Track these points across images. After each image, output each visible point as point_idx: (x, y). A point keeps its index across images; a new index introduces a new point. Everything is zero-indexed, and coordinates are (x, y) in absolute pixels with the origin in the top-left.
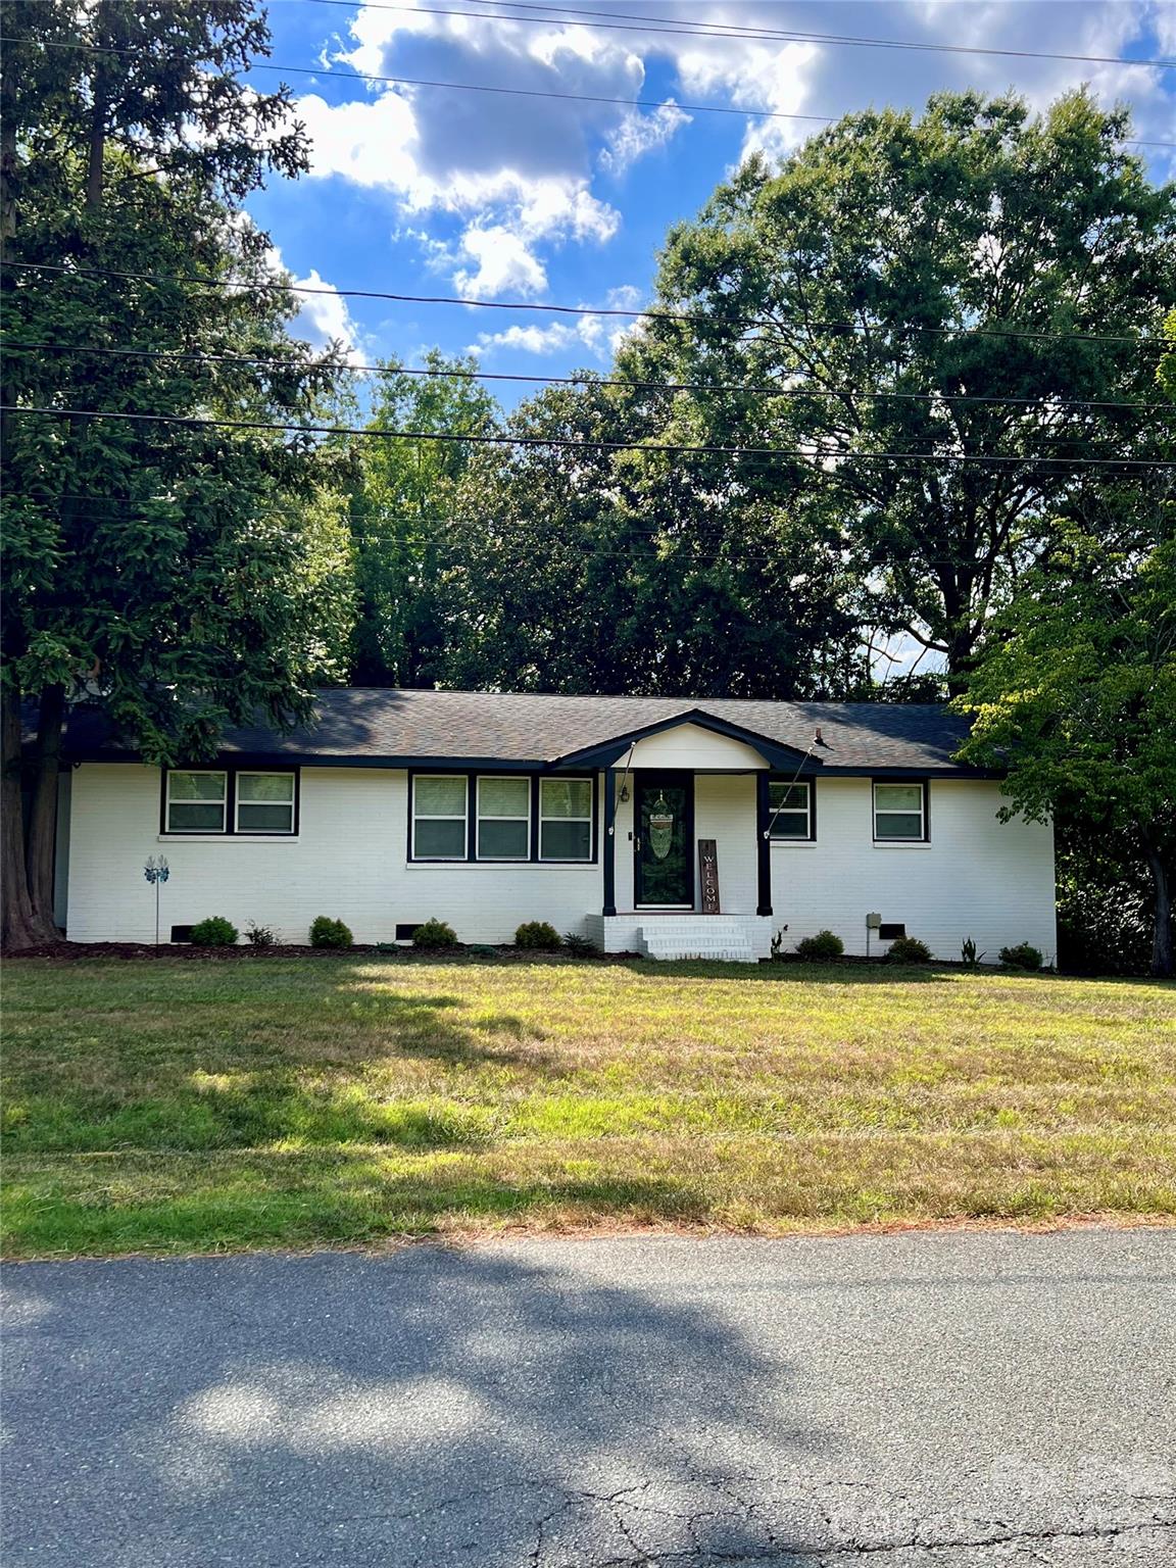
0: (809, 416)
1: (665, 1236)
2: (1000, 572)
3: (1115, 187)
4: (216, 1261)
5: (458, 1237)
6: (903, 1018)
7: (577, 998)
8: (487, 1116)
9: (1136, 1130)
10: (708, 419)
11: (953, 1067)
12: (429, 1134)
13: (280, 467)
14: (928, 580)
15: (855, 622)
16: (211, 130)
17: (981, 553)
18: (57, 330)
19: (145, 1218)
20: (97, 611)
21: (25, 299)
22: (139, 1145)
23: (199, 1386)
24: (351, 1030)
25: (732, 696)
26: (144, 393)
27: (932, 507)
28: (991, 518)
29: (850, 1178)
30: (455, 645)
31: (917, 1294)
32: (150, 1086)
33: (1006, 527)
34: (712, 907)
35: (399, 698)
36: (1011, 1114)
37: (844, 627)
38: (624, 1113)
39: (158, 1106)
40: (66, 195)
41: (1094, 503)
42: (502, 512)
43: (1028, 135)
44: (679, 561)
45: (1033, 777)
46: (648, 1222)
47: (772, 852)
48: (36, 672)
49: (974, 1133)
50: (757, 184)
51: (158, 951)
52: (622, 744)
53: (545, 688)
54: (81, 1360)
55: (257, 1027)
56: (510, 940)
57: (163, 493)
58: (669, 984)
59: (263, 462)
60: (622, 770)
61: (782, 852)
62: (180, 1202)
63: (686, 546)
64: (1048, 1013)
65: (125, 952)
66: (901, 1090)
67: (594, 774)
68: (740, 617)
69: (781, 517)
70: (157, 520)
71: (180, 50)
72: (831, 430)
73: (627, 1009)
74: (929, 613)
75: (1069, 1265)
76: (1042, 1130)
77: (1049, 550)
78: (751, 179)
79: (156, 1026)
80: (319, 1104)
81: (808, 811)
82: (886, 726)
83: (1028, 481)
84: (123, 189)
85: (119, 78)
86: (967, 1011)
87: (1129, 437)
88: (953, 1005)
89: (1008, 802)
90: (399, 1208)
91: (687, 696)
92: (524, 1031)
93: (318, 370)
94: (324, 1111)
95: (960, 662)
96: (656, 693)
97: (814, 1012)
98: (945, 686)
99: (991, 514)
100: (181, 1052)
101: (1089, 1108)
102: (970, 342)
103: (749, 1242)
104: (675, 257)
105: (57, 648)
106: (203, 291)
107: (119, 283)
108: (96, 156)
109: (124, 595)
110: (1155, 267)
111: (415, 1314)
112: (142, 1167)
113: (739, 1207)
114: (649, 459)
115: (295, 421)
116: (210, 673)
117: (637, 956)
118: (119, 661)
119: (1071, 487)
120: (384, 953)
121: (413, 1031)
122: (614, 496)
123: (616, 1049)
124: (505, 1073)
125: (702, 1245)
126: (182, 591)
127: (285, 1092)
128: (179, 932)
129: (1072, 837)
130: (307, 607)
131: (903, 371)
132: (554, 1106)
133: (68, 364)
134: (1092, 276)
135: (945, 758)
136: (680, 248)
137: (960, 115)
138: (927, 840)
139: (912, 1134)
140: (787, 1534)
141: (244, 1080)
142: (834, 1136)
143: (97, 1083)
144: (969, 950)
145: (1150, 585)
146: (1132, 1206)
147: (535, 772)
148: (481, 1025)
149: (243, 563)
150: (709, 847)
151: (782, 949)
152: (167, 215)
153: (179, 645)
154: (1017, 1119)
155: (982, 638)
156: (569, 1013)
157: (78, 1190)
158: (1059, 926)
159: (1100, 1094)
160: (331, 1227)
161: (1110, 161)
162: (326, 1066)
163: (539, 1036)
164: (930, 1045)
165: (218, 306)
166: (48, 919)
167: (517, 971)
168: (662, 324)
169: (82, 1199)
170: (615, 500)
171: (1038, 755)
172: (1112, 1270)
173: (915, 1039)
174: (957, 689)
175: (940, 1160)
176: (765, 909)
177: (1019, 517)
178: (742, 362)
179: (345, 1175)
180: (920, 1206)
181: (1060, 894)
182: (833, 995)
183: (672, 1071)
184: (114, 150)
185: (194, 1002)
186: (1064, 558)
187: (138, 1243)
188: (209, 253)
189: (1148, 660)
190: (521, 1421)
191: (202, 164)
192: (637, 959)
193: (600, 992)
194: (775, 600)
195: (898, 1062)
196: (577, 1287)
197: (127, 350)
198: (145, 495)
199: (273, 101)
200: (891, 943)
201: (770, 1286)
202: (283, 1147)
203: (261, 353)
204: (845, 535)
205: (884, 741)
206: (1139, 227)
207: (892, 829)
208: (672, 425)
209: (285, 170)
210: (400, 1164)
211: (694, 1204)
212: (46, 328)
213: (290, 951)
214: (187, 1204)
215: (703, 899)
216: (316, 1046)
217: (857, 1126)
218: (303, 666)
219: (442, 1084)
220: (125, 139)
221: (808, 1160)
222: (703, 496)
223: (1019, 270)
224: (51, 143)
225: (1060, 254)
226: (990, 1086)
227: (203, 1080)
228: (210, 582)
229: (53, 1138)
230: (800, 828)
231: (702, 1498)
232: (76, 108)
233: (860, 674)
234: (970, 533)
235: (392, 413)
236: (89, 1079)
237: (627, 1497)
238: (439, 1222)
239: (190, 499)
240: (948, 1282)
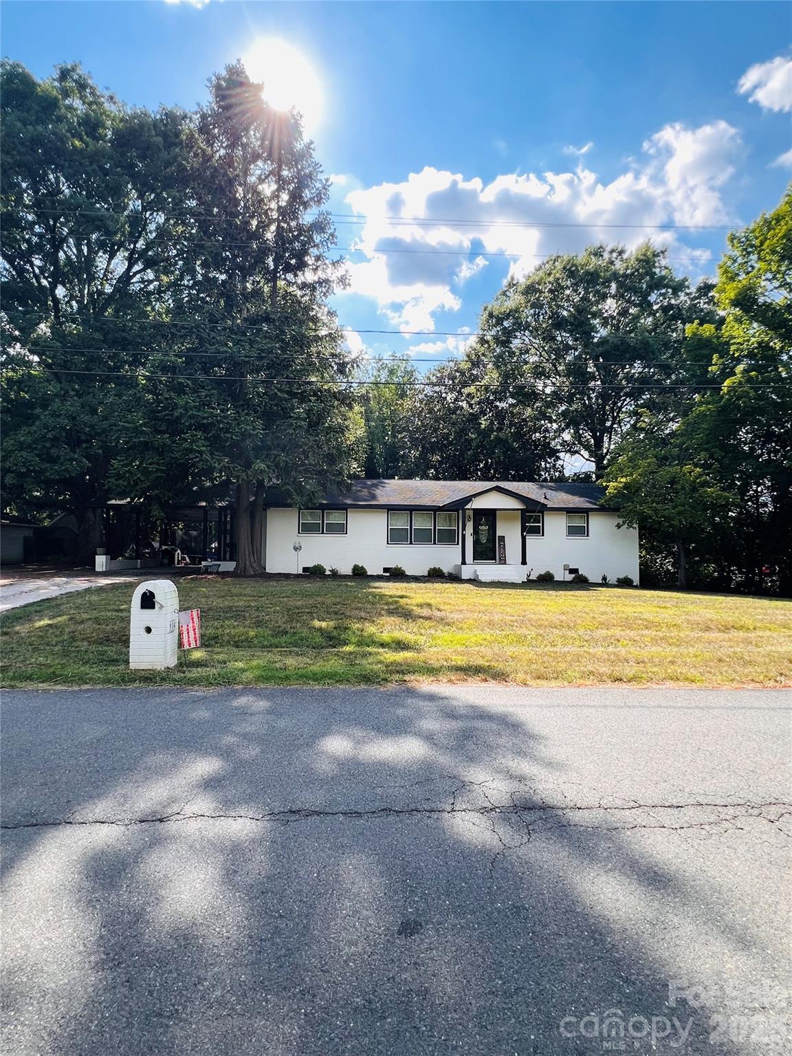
0: (539, 373)
1: (492, 685)
2: (616, 431)
3: (663, 278)
4: (327, 689)
5: (414, 684)
6: (580, 605)
7: (453, 596)
8: (422, 640)
9: (676, 649)
10: (500, 374)
11: (601, 624)
12: (400, 646)
13: (341, 398)
14: (588, 435)
15: (558, 451)
16: (315, 274)
17: (608, 424)
18: (261, 350)
19: (300, 673)
20: (276, 452)
21: (250, 339)
22: (296, 646)
23: (324, 735)
24: (369, 606)
25: (510, 481)
26: (292, 372)
27: (588, 406)
28: (612, 410)
29: (563, 666)
30: (403, 462)
31: (593, 710)
32: (298, 625)
33: (618, 413)
34: (503, 561)
35: (383, 483)
36: (625, 642)
37: (554, 453)
38: (473, 639)
39: (302, 632)
40: (264, 301)
41: (654, 402)
42: (421, 412)
43: (626, 259)
44: (490, 429)
45: (631, 511)
46: (486, 680)
47: (528, 541)
48: (255, 474)
49: (611, 649)
50: (514, 285)
51: (297, 576)
52: (468, 499)
53: (436, 478)
54: (282, 724)
55: (335, 604)
56: (426, 574)
57: (299, 408)
58: (488, 591)
59: (335, 396)
60: (469, 509)
61: (530, 540)
62: (312, 667)
63: (492, 423)
64: (637, 603)
65: (287, 576)
66: (581, 632)
67: (457, 511)
68: (513, 449)
69: (529, 412)
70: (296, 419)
71: (304, 245)
72: (548, 378)
73: (471, 600)
74: (587, 448)
75: (654, 702)
76: (638, 648)
77: (636, 422)
78: (512, 285)
79: (299, 603)
80: (359, 633)
81: (541, 525)
82: (572, 491)
83: (627, 395)
84: (284, 298)
85: (282, 257)
86: (605, 602)
87: (669, 377)
88: (600, 600)
89: (620, 521)
90: (391, 673)
91: (492, 481)
92: (434, 609)
93: (354, 361)
94: (361, 636)
95: (600, 466)
96: (480, 480)
97: (545, 602)
98: (594, 476)
99: (612, 408)
100: (308, 613)
101: (657, 640)
102: (603, 341)
103: (525, 689)
104: (486, 315)
105: (263, 466)
106: (313, 334)
107: (283, 332)
108: (275, 286)
109: (285, 446)
110: (680, 310)
111: (400, 712)
112: (298, 655)
113: (521, 676)
114: (478, 390)
115: (345, 380)
116: (316, 474)
117: (474, 580)
118: (284, 471)
119: (644, 397)
120: (379, 578)
121: (392, 607)
122: (464, 404)
123: (469, 615)
124: (427, 624)
125: (507, 690)
126: (306, 444)
127: (346, 628)
128: (305, 569)
129: (644, 534)
130: (350, 449)
131: (577, 353)
132: (447, 636)
133: (265, 362)
134: (653, 314)
135: (595, 504)
136: (487, 312)
137: (598, 253)
138: (588, 536)
139: (585, 649)
140: (550, 801)
141: (332, 624)
142: (555, 649)
143: (280, 623)
144: (604, 578)
145: (679, 435)
146: (678, 679)
147: (435, 510)
148: (417, 605)
149: (327, 434)
150: (502, 539)
151: (531, 578)
152: (300, 306)
153: (305, 464)
154: (627, 644)
155: (608, 457)
156: (450, 601)
157: (276, 662)
158: (640, 569)
159: (661, 635)
160: (367, 678)
161: (660, 267)
162: (361, 619)
163: (439, 610)
164: (592, 615)
165: (318, 339)
166: (259, 564)
167: (429, 585)
168: (483, 341)
169: (278, 665)
170: (464, 406)
171: (633, 502)
172: (671, 704)
173: (585, 613)
174: (598, 477)
175: (598, 659)
176: (524, 562)
177: (624, 410)
178: (514, 353)
179: (371, 660)
180: (591, 677)
181: (640, 557)
182: (552, 595)
183: (491, 624)
184: (281, 283)
185: (311, 595)
186: (644, 425)
187: (298, 682)
188: (315, 320)
189: (677, 465)
190: (444, 754)
191: (312, 287)
192: (474, 581)
193: (462, 593)
194: (527, 444)
195: (579, 622)
196: (461, 704)
197: (286, 356)
198: (292, 409)
199: (338, 262)
200: (574, 575)
201: (535, 706)
202: (348, 649)
203: (333, 355)
204: (554, 418)
205: (570, 497)
206: (673, 294)
207: (574, 531)
208: (486, 377)
209: (342, 287)
210: (390, 656)
211: (503, 674)
212: (258, 349)
213: (345, 577)
214: (315, 668)
215: (500, 559)
216: (357, 612)
217: (564, 645)
218: (349, 471)
219: (404, 627)
220: (285, 279)
221: (545, 659)
222: (498, 404)
223: (624, 313)
224: (258, 283)
225: (640, 305)
226: (617, 632)
227: (317, 623)
228: (316, 441)
229: (266, 643)
230: (537, 531)
231: (514, 786)
232: (267, 268)
233: (560, 472)
234: (604, 415)
235: (379, 376)
236: (277, 622)
237: (487, 784)
238: (406, 678)
239: (309, 410)
240: (605, 707)
